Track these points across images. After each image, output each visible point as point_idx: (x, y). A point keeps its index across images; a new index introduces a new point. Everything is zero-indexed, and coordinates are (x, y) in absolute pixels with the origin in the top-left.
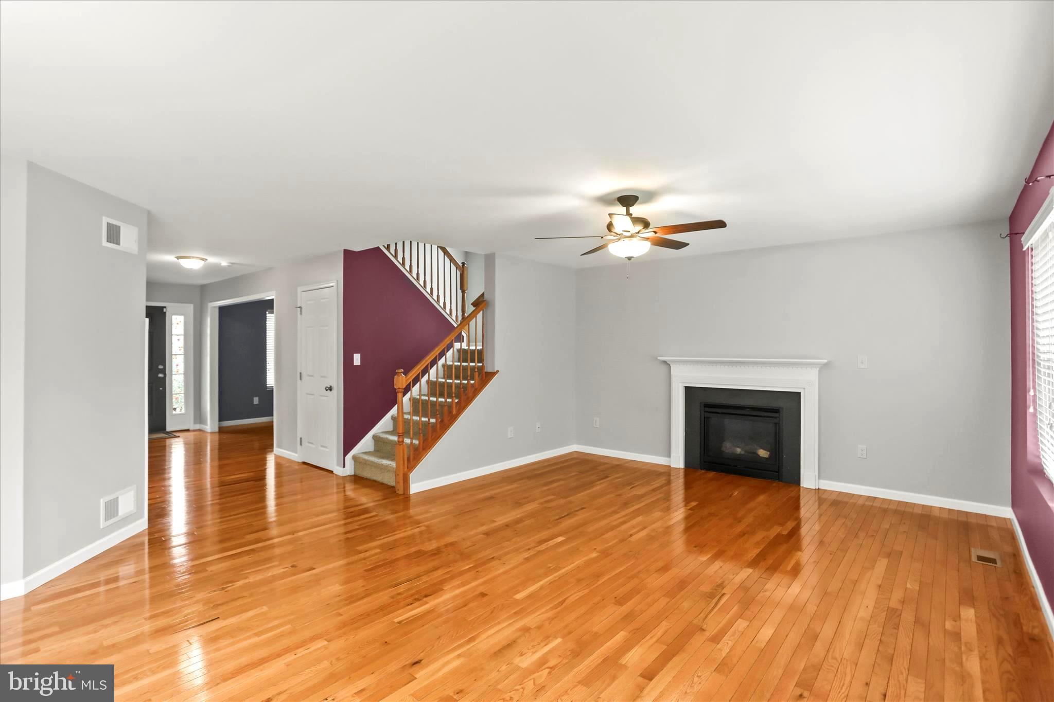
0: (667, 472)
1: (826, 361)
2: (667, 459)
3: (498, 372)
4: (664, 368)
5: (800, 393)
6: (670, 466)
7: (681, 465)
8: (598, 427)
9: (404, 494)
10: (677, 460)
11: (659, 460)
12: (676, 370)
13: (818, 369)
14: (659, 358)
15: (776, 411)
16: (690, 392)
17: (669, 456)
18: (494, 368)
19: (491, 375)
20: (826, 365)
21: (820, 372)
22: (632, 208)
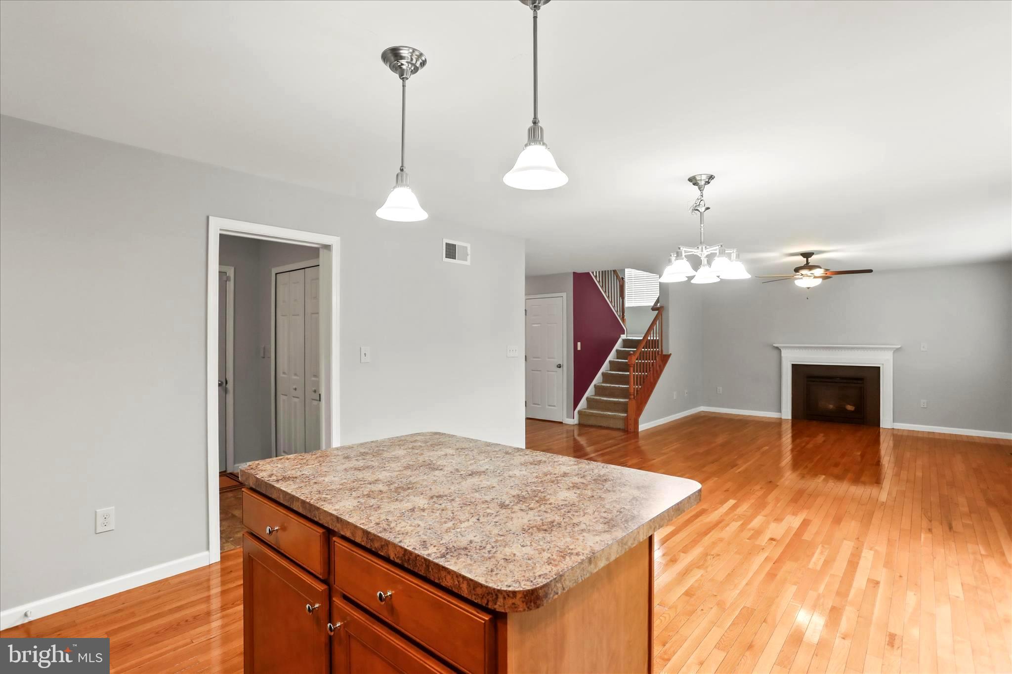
0: (779, 423)
1: (900, 346)
2: (779, 413)
3: (671, 354)
4: (775, 352)
5: (880, 367)
6: (781, 418)
7: (790, 417)
8: (721, 393)
9: (634, 432)
10: (787, 413)
11: (772, 415)
12: (784, 353)
13: (892, 352)
14: (774, 345)
15: (862, 379)
16: (796, 368)
17: (780, 411)
18: (668, 352)
19: (668, 356)
20: (898, 350)
21: (893, 353)
22: (809, 259)
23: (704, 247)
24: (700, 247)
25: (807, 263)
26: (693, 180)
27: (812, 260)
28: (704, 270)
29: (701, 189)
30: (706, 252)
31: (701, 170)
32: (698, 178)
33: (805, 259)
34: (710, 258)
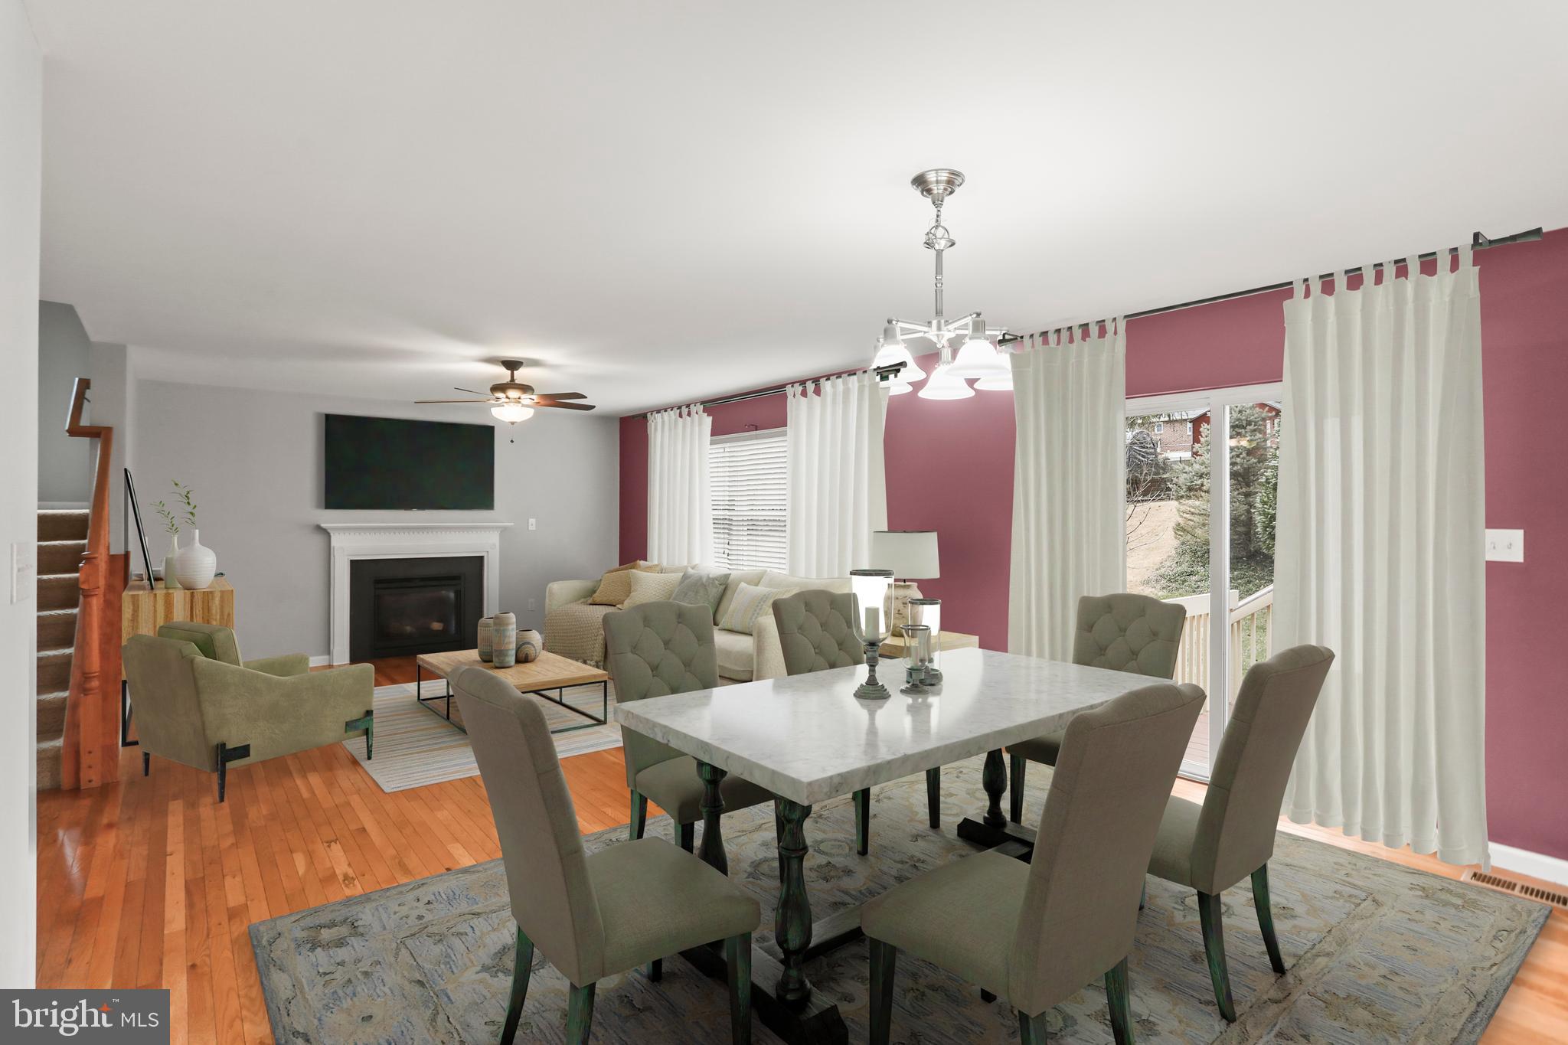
5: (482, 557)
16: (358, 567)
17: (328, 652)
22: (515, 372)
23: (943, 321)
24: (934, 323)
25: (512, 379)
26: (920, 182)
27: (522, 375)
28: (940, 372)
29: (938, 203)
30: (949, 333)
31: (935, 163)
32: (931, 177)
33: (509, 372)
34: (955, 345)
